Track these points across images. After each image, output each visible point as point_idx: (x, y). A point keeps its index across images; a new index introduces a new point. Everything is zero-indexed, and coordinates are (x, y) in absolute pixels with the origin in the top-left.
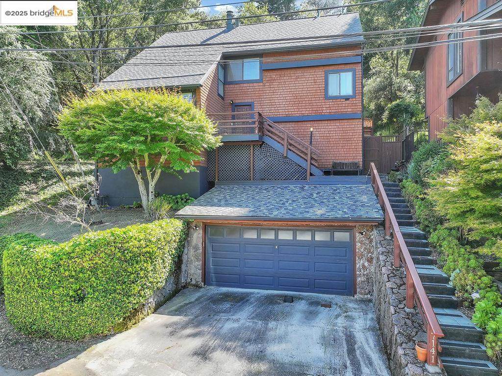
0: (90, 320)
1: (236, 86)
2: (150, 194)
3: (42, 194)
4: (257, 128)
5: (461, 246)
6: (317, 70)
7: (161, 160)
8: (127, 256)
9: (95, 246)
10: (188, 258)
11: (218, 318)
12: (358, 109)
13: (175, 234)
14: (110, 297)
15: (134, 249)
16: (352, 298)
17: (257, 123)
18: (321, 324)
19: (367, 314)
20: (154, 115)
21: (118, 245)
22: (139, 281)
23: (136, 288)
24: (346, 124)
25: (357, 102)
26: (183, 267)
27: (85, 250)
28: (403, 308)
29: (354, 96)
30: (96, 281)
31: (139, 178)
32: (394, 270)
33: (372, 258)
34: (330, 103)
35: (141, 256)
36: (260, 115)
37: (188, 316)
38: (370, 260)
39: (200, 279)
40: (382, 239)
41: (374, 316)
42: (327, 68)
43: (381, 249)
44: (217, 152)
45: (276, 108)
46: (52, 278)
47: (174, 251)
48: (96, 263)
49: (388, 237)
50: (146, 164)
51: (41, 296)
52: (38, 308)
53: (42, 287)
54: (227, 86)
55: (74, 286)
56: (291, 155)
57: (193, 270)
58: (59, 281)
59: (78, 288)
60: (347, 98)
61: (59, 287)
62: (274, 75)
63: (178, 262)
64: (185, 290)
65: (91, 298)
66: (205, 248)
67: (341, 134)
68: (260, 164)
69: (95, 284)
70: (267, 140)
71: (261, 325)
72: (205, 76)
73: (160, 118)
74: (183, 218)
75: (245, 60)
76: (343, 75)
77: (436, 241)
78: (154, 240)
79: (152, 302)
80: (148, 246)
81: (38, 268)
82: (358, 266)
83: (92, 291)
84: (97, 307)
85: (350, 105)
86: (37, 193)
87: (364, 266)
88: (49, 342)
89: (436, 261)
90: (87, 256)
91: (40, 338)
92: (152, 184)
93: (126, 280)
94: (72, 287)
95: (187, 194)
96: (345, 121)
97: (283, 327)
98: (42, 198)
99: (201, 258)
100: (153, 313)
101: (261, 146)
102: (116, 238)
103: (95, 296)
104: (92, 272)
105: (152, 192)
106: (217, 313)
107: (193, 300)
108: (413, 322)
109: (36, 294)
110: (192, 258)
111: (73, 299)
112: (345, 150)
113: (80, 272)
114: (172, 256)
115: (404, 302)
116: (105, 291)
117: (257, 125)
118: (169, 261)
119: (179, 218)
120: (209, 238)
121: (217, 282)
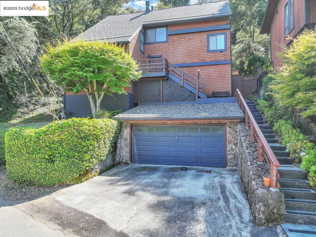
0: (58, 174)
1: (151, 45)
2: (97, 108)
3: (31, 114)
4: (164, 68)
5: (293, 129)
6: (202, 34)
7: (104, 86)
8: (82, 135)
9: (62, 128)
10: (121, 146)
11: (139, 177)
12: (228, 58)
13: (112, 128)
14: (71, 160)
15: (86, 131)
16: (225, 169)
17: (164, 65)
18: (205, 180)
19: (234, 176)
20: (99, 54)
21: (76, 127)
22: (89, 152)
23: (87, 157)
24: (221, 68)
25: (228, 53)
26: (118, 151)
27: (55, 130)
28: (257, 162)
29: (225, 50)
30: (62, 150)
31: (90, 98)
32: (250, 144)
33: (237, 143)
34: (211, 54)
35: (91, 136)
36: (166, 60)
37: (120, 176)
38: (236, 144)
39: (128, 159)
40: (243, 129)
41: (239, 177)
42: (208, 33)
43: (242, 134)
44: (139, 83)
45: (177, 59)
46: (35, 147)
47: (111, 139)
48: (62, 138)
49: (247, 128)
50: (95, 88)
51: (28, 159)
52: (26, 166)
53: (28, 153)
54: (146, 46)
55: (48, 152)
56: (186, 86)
57: (124, 153)
58: (39, 149)
59: (51, 154)
60: (221, 51)
61: (39, 153)
62: (175, 38)
63: (114, 147)
64: (118, 166)
65: (59, 160)
66: (131, 140)
67: (217, 74)
68: (167, 91)
69: (61, 152)
70: (171, 76)
71: (166, 180)
72: (132, 37)
73: (103, 56)
74: (117, 119)
75: (157, 29)
76: (218, 36)
77: (277, 128)
78: (99, 127)
79: (98, 168)
80: (95, 130)
81: (26, 141)
82: (228, 148)
83: (59, 156)
84: (62, 166)
85: (223, 55)
86: (27, 113)
87: (232, 149)
88: (33, 188)
89: (278, 140)
90: (56, 134)
91: (28, 185)
92: (99, 102)
93: (81, 150)
94: (47, 153)
95: (120, 110)
96: (220, 66)
97: (180, 181)
98: (31, 116)
99: (129, 145)
100: (98, 175)
101: (167, 80)
102: (74, 123)
103: (61, 159)
104: (59, 144)
105: (98, 107)
106: (139, 175)
107: (124, 170)
108: (262, 169)
109: (25, 158)
110: (123, 146)
111: (48, 161)
112: (220, 84)
113: (52, 143)
114: (111, 142)
115: (257, 159)
116: (68, 156)
117: (164, 66)
118: (108, 144)
119: (115, 119)
120: (134, 134)
121: (139, 161)
